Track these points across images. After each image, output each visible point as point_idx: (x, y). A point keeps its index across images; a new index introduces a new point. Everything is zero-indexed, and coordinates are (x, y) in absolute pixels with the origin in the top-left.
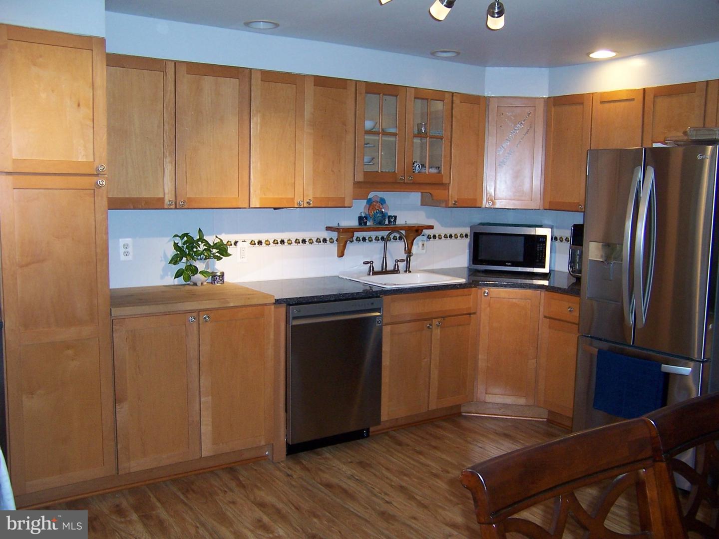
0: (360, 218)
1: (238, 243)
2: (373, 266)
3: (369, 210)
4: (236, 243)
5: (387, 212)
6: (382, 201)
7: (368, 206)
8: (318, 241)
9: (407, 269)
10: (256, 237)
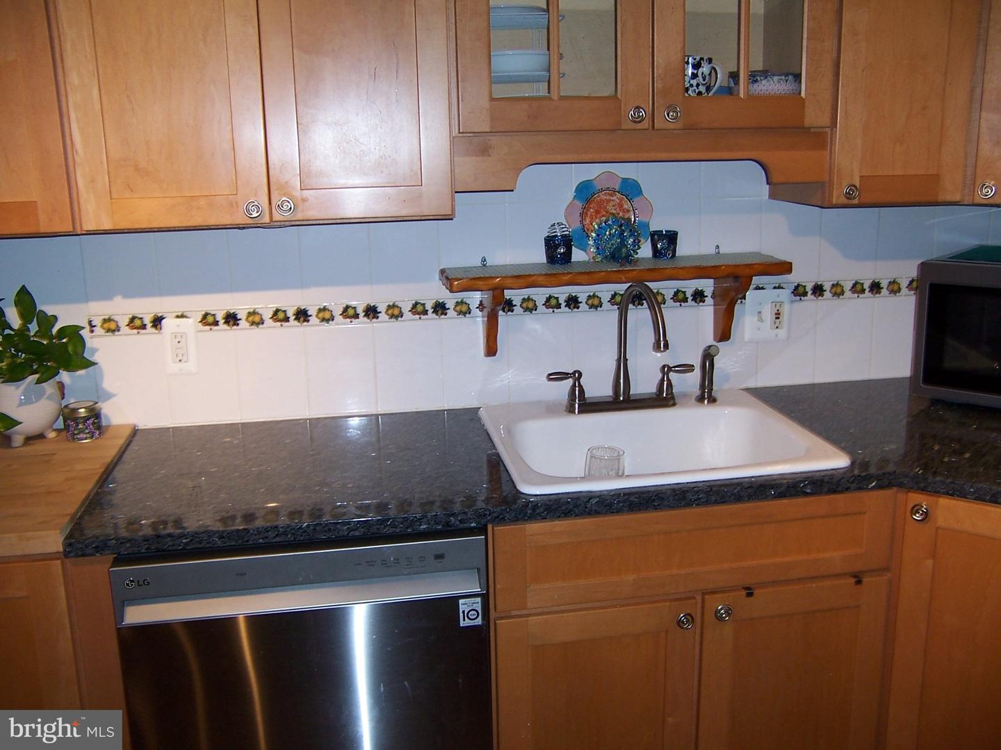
0: (550, 243)
1: (164, 321)
2: (580, 386)
3: (581, 215)
4: (157, 322)
5: (645, 220)
6: (631, 189)
7: (579, 204)
8: (418, 309)
9: (703, 393)
10: (220, 304)
